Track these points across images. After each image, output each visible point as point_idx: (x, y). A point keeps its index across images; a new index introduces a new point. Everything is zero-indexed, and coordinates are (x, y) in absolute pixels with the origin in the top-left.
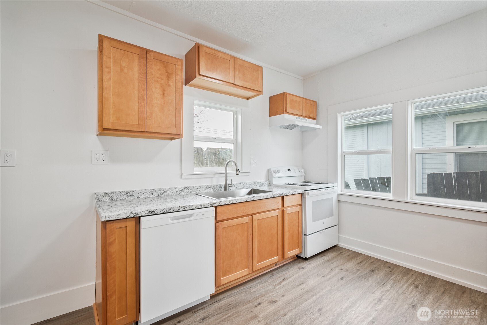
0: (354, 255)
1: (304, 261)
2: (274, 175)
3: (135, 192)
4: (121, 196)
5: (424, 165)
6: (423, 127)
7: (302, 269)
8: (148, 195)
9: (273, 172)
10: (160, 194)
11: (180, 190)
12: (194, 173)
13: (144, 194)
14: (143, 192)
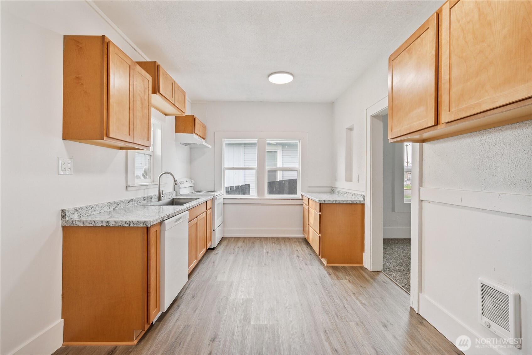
0: (237, 239)
1: (213, 250)
2: (181, 186)
3: (97, 206)
4: (87, 212)
5: (245, 177)
6: (245, 151)
7: (217, 255)
8: (106, 209)
9: (179, 184)
10: (114, 207)
11: (128, 202)
12: (136, 184)
13: (104, 208)
14: (103, 206)
